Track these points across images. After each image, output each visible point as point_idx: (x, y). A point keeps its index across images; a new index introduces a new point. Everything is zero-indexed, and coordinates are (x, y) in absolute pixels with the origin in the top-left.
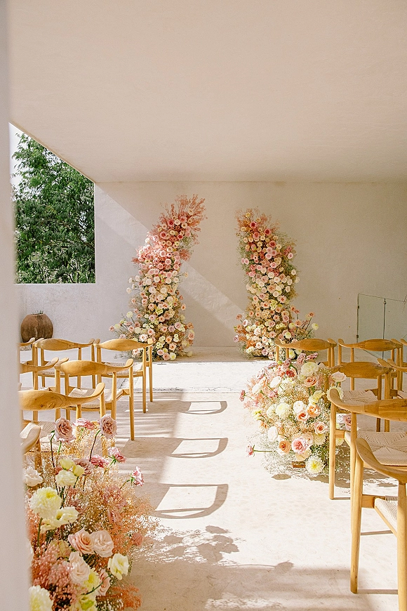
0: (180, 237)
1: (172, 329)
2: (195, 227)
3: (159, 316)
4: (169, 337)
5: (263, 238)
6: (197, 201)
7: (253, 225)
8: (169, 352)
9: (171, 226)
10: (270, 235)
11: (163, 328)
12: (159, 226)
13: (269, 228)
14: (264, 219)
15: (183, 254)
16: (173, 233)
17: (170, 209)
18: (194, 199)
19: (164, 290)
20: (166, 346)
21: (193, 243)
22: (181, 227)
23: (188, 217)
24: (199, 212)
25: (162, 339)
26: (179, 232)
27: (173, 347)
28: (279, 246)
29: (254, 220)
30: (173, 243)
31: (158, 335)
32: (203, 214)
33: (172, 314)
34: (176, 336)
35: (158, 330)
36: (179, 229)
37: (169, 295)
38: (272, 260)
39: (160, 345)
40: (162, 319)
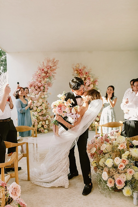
0: (47, 76)
1: (45, 118)
2: (54, 72)
3: (39, 112)
4: (44, 122)
5: (85, 76)
6: (55, 61)
7: (80, 70)
8: (45, 129)
9: (43, 71)
10: (87, 75)
11: (41, 118)
12: (37, 72)
13: (87, 71)
14: (84, 68)
15: (49, 84)
16: (44, 74)
17: (42, 64)
18: (54, 60)
19: (41, 100)
20: (43, 126)
21: (53, 79)
22: (47, 72)
23: (51, 67)
24: (55, 65)
25: (41, 123)
26: (47, 74)
27: (46, 127)
28: (92, 80)
29: (80, 68)
30: (44, 79)
31: (39, 121)
32: (57, 66)
33: (44, 111)
34: (47, 121)
35: (38, 119)
36: (46, 73)
37: (43, 103)
38: (89, 86)
39: (40, 126)
40: (40, 114)
